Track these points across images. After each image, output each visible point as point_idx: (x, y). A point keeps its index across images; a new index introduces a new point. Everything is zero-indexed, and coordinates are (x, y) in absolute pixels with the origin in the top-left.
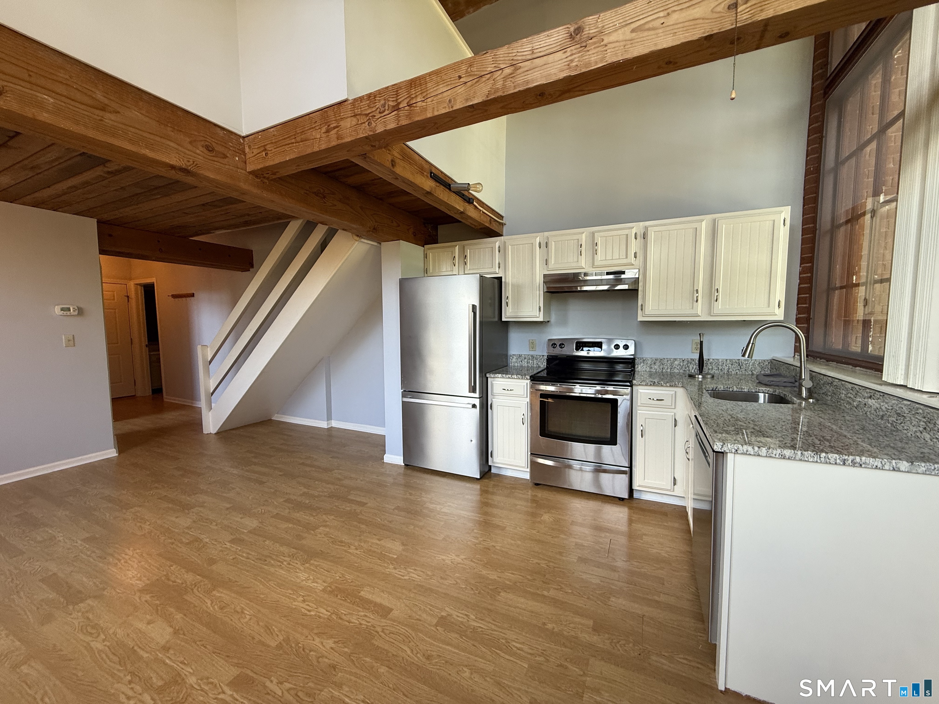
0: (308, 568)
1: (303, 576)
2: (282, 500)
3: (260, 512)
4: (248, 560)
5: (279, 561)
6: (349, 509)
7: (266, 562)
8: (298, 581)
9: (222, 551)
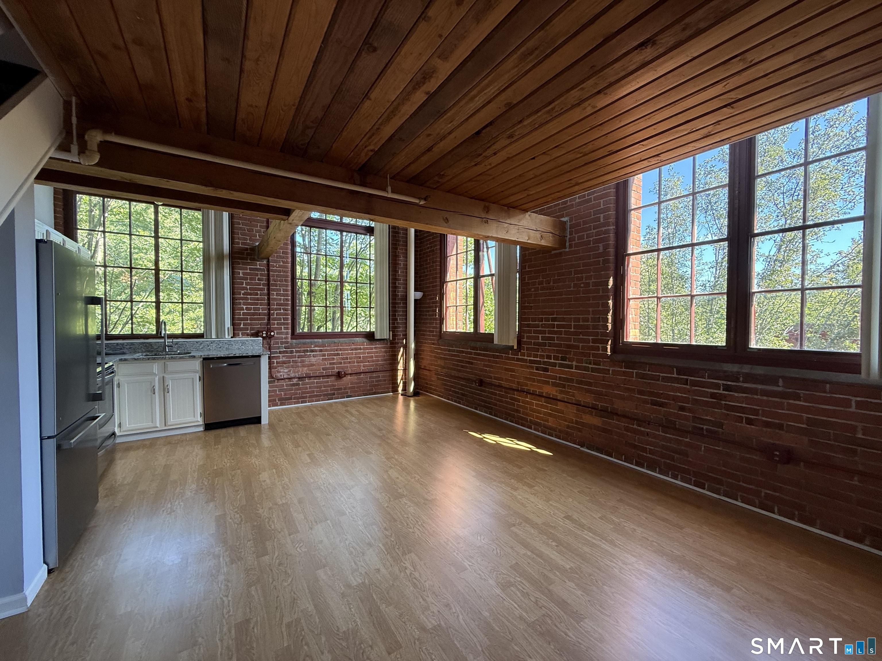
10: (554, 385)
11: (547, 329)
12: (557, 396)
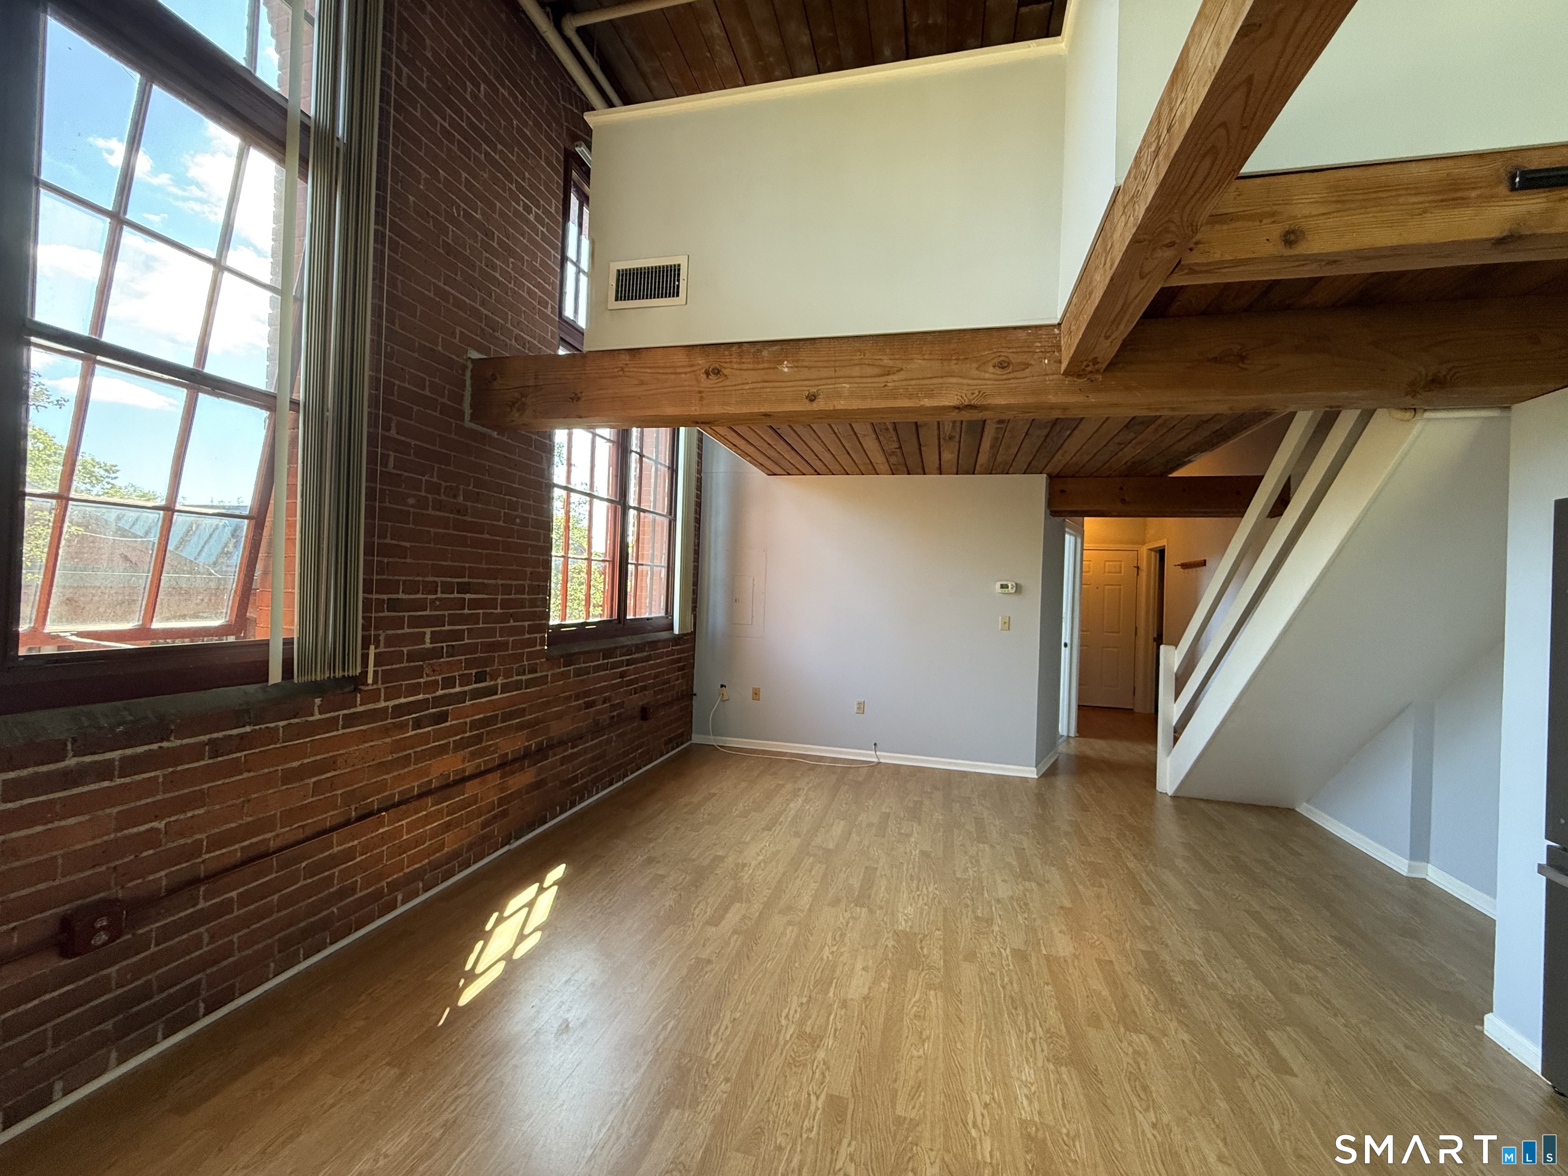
0: (1047, 1071)
1: (1028, 1074)
2: (1144, 947)
3: (1091, 941)
4: (1001, 990)
5: (1028, 1025)
6: (1237, 1050)
7: (1014, 1011)
8: (1015, 1073)
9: (993, 954)
10: (460, 746)
11: (446, 613)
12: (464, 770)
